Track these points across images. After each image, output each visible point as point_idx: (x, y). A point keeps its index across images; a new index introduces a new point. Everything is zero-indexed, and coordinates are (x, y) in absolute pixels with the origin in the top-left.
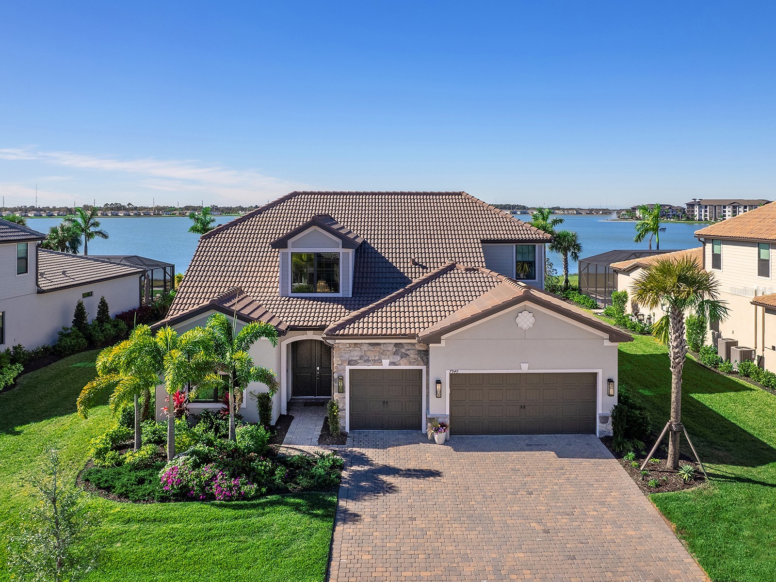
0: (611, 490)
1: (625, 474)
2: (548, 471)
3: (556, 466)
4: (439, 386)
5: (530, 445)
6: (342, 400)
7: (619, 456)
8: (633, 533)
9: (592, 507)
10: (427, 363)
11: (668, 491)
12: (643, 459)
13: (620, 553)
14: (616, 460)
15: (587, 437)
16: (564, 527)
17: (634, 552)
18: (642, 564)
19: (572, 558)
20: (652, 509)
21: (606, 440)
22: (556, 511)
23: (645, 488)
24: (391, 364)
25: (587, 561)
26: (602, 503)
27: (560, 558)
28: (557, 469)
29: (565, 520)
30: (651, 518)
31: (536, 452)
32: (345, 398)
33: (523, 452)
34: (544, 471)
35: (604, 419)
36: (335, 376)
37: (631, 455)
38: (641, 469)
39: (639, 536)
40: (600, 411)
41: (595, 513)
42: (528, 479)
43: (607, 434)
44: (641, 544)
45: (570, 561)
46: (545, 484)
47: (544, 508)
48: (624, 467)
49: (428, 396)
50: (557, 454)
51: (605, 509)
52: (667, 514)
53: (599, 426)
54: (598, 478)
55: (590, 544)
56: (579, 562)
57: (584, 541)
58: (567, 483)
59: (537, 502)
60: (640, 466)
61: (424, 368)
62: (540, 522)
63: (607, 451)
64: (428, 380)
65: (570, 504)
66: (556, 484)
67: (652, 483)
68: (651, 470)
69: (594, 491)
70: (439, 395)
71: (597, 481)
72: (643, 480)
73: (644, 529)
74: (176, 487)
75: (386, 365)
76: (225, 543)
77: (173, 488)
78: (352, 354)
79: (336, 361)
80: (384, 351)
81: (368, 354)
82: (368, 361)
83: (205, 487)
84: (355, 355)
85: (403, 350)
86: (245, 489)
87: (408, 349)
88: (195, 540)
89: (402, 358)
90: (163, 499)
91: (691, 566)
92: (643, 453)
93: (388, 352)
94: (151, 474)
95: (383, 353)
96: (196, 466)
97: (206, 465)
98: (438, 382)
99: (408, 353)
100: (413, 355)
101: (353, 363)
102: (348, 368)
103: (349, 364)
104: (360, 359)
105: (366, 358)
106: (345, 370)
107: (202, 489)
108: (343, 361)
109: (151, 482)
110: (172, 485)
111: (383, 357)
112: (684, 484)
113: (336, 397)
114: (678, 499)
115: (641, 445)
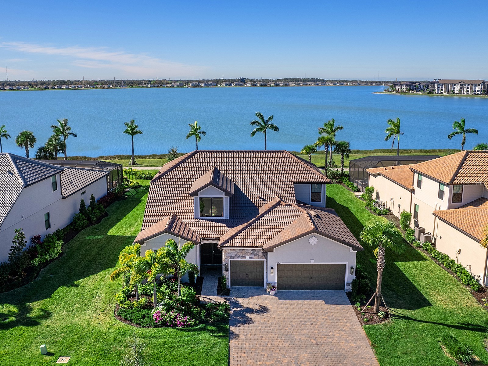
0: (346, 322)
1: (354, 313)
2: (320, 312)
3: (324, 309)
4: (272, 270)
5: (313, 296)
6: (228, 275)
7: (353, 303)
8: (353, 345)
9: (338, 332)
10: (267, 258)
11: (372, 324)
12: (364, 305)
13: (346, 355)
14: (351, 306)
15: (340, 291)
16: (325, 342)
17: (352, 355)
18: (355, 360)
19: (327, 357)
20: (363, 333)
21: (349, 294)
22: (322, 333)
23: (362, 322)
24: (250, 258)
25: (333, 358)
26: (342, 330)
27: (322, 357)
28: (324, 311)
29: (325, 338)
30: (362, 338)
31: (316, 301)
32: (228, 273)
33: (310, 301)
34: (319, 312)
35: (348, 284)
36: (224, 263)
37: (359, 304)
38: (362, 311)
39: (356, 347)
40: (346, 281)
41: (339, 335)
42: (311, 316)
43: (349, 291)
44: (355, 350)
45: (325, 358)
46: (318, 319)
47: (317, 332)
48: (355, 310)
49: (267, 272)
50: (325, 302)
51: (343, 333)
52: (369, 336)
53: (346, 287)
54: (342, 316)
55: (335, 351)
56: (329, 358)
57: (332, 349)
58: (328, 319)
59: (314, 328)
60: (361, 310)
61: (265, 260)
62: (315, 339)
63: (348, 301)
64: (267, 265)
65: (328, 330)
66: (323, 319)
67: (365, 320)
68: (366, 312)
69: (340, 323)
70: (272, 274)
71: (341, 317)
72: (362, 317)
73: (358, 343)
74: (160, 321)
75: (247, 258)
76: (186, 349)
77: (159, 322)
78: (232, 254)
79: (224, 257)
80: (247, 252)
81: (239, 254)
82: (239, 257)
83: (173, 321)
84: (233, 254)
85: (256, 252)
86: (190, 322)
87: (258, 252)
88: (174, 347)
89: (255, 256)
90: (156, 326)
91: (374, 361)
92: (365, 302)
93: (249, 253)
94: (148, 314)
95: (246, 253)
96: (167, 311)
97: (172, 310)
98: (272, 268)
99: (258, 253)
100: (260, 254)
101: (232, 258)
102: (230, 260)
103: (230, 258)
104: (236, 256)
105: (239, 256)
106: (228, 261)
107: (172, 322)
108: (227, 257)
109: (148, 317)
110: (159, 320)
111: (246, 255)
112: (380, 320)
113: (225, 273)
114: (375, 328)
115: (364, 297)
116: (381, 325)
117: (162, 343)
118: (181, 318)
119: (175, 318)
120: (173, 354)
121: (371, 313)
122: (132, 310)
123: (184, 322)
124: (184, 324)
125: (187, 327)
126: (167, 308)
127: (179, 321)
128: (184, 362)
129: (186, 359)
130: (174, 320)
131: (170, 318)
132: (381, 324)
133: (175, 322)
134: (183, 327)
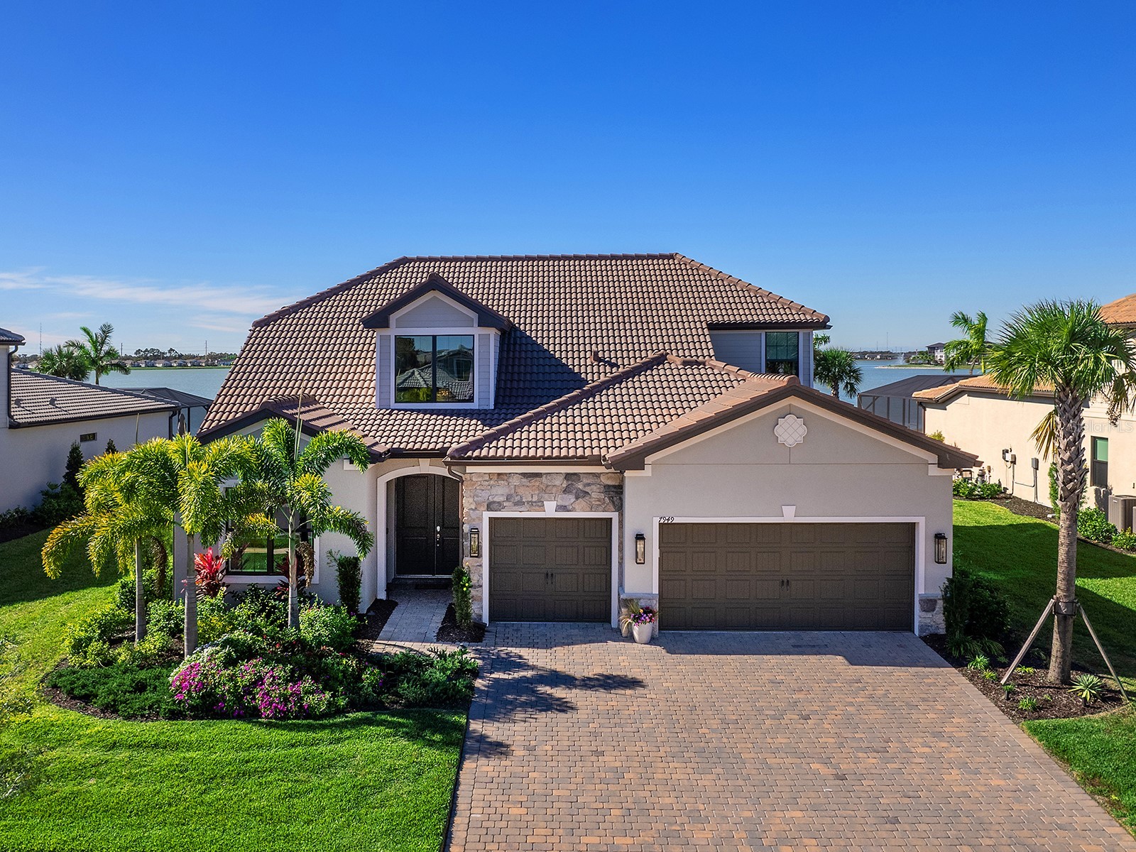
0: (951, 715)
1: (973, 691)
2: (835, 685)
3: (848, 678)
4: (640, 545)
5: (800, 646)
6: (479, 570)
7: (959, 662)
8: (1002, 783)
9: (920, 740)
10: (620, 508)
11: (1057, 717)
12: (1004, 668)
13: (981, 814)
14: (951, 672)
15: (898, 635)
16: (873, 771)
17: (1006, 814)
18: (1026, 833)
19: (893, 821)
20: (1029, 745)
21: (933, 640)
22: (855, 745)
23: (1012, 709)
24: (561, 508)
25: (921, 827)
26: (939, 735)
27: (870, 821)
28: (851, 682)
29: (872, 760)
30: (1031, 759)
31: (811, 657)
32: (481, 566)
33: (788, 657)
34: (827, 685)
35: (929, 605)
36: (466, 528)
37: (981, 660)
38: (1003, 682)
39: (1014, 788)
40: (920, 589)
41: (927, 750)
42: (801, 696)
43: (932, 630)
44: (1018, 800)
45: (888, 826)
46: (830, 704)
47: (833, 740)
48: (971, 680)
50: (847, 659)
51: (945, 744)
52: (1061, 753)
53: (919, 617)
54: (925, 696)
55: (923, 800)
56: (907, 827)
57: (911, 794)
58: (871, 703)
59: (818, 730)
60: (999, 679)
61: (614, 516)
62: (826, 762)
63: (937, 657)
64: (621, 536)
65: (879, 735)
66: (851, 704)
67: (1024, 702)
68: (1019, 685)
69: (921, 716)
70: (640, 559)
71: (924, 700)
72: (1008, 699)
73: (1019, 776)
74: (194, 695)
75: (550, 510)
76: (271, 783)
77: (191, 697)
78: (494, 491)
79: (467, 503)
80: (548, 486)
81: (521, 491)
82: (520, 503)
83: (243, 696)
84: (499, 493)
85: (580, 486)
86: (310, 700)
87: (589, 485)
88: (223, 777)
89: (577, 498)
90: (174, 715)
91: (1121, 839)
92: (1003, 659)
93: (554, 489)
94: (157, 677)
95: (545, 490)
96: (230, 662)
97: (247, 662)
98: (640, 537)
99: (587, 489)
100: (596, 493)
101: (495, 506)
102: (487, 515)
103: (489, 508)
104: (508, 500)
105: (517, 498)
106: (481, 519)
107: (239, 698)
108: (478, 504)
109: (155, 688)
110: (189, 691)
111: (546, 496)
112: (1085, 706)
113: (467, 562)
114: (1078, 729)
115: (996, 647)
116: (1097, 722)
117: (177, 763)
118: (279, 684)
119: (255, 684)
120: (208, 798)
121: (1040, 687)
122: (109, 670)
123: (286, 700)
124: (286, 705)
125: (296, 718)
126: (229, 654)
127: (267, 694)
128: (247, 828)
129: (258, 818)
130: (250, 693)
131: (235, 686)
132: (1096, 716)
133: (254, 699)
134: (280, 719)
